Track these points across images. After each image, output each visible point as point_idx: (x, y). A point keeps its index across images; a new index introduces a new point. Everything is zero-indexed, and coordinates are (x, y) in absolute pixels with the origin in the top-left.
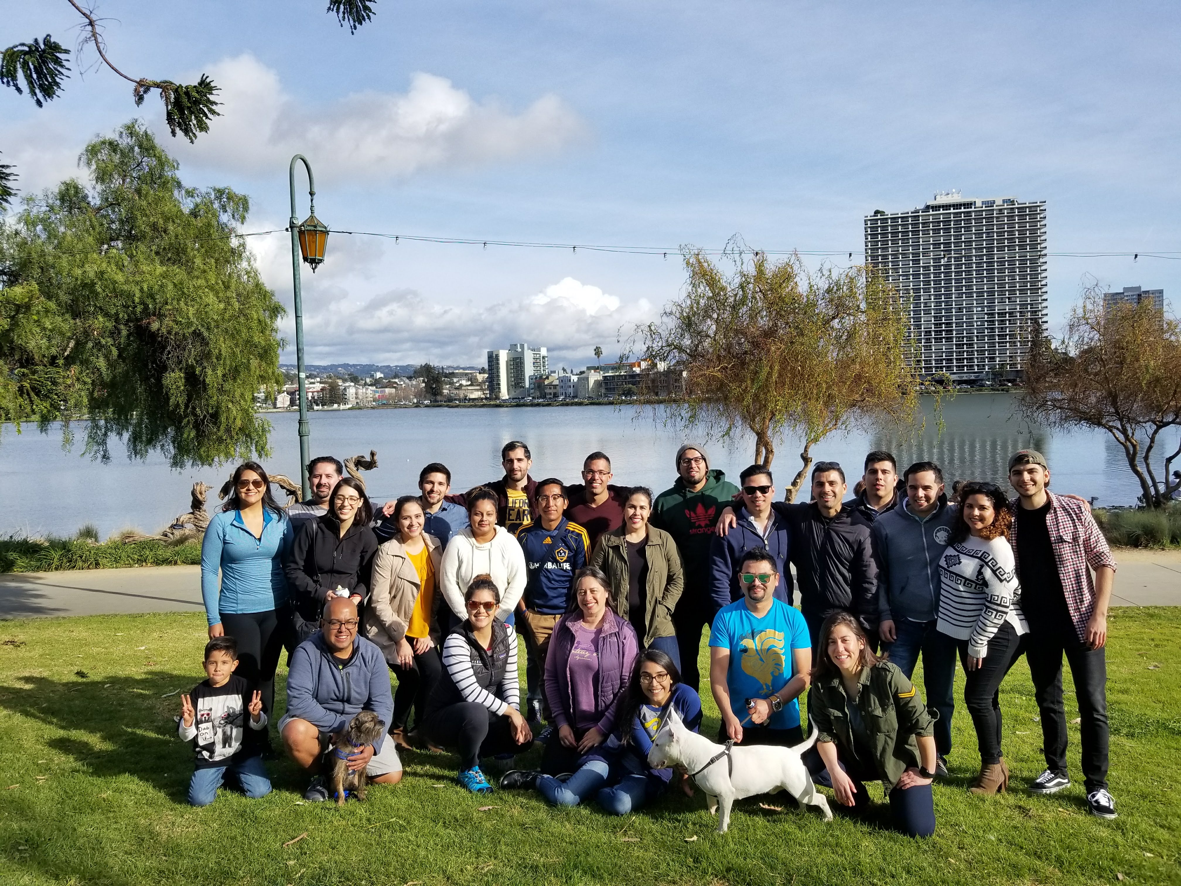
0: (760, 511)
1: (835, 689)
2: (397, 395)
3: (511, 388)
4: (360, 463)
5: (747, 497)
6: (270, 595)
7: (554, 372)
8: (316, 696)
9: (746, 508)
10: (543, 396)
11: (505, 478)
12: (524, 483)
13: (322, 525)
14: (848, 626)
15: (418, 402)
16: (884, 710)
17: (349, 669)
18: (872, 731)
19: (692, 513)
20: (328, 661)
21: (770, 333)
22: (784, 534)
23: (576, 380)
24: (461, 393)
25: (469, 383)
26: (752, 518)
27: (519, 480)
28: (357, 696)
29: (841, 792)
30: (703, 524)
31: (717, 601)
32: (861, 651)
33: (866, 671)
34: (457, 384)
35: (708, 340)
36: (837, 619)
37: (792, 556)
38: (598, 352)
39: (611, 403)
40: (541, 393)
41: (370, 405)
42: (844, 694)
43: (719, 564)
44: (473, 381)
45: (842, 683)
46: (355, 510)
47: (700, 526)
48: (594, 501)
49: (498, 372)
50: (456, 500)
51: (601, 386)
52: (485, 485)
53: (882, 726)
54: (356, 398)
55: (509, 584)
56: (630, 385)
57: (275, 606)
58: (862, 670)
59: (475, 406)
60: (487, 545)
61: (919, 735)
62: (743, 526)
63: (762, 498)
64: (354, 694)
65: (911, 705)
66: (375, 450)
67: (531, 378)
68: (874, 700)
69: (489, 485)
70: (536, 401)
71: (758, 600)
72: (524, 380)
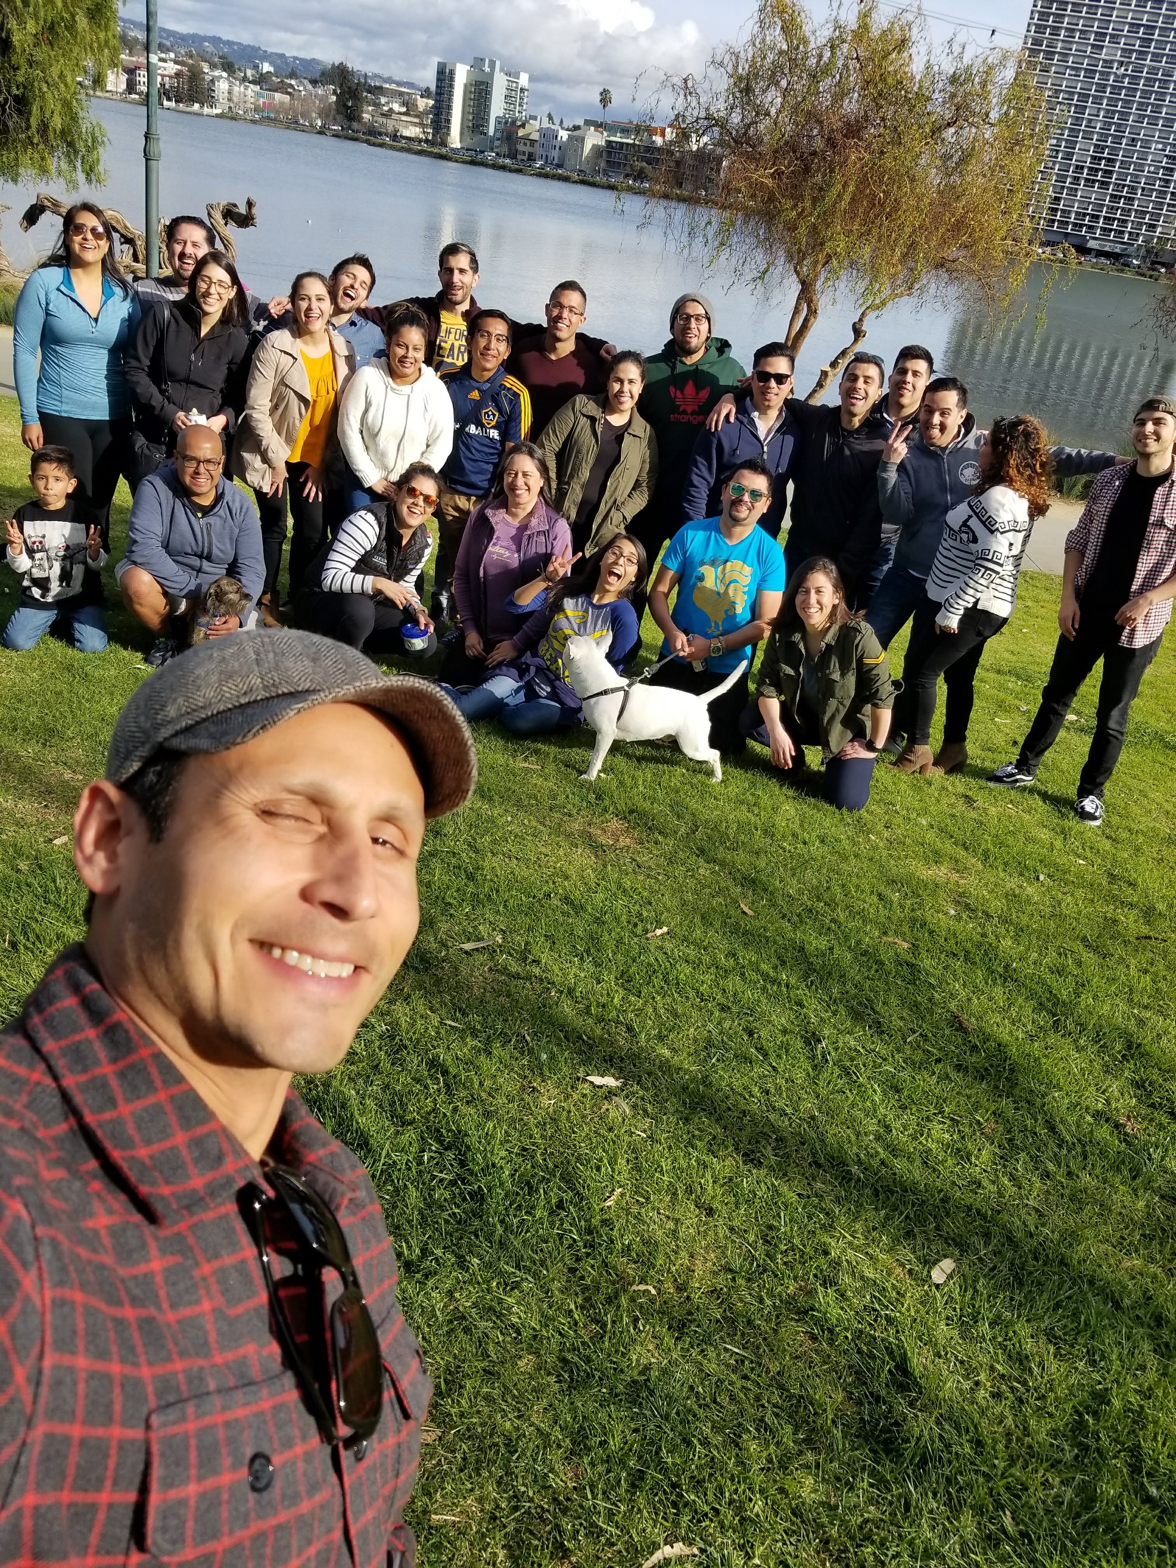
0: (769, 407)
1: (794, 645)
2: (292, 107)
3: (466, 130)
4: (229, 214)
5: (757, 385)
6: (103, 400)
7: (535, 118)
8: (166, 546)
9: (751, 399)
10: (513, 155)
11: (441, 294)
12: (465, 306)
13: (177, 313)
14: (827, 574)
15: (323, 126)
16: (843, 675)
17: (211, 520)
18: (824, 695)
19: (678, 393)
20: (184, 505)
21: (853, 129)
22: (790, 440)
23: (564, 139)
24: (390, 125)
25: (404, 109)
26: (756, 414)
27: (459, 303)
28: (220, 554)
29: (778, 753)
30: (689, 410)
31: (688, 513)
32: (835, 607)
33: (835, 629)
34: (386, 108)
35: (768, 121)
36: (816, 564)
37: (793, 472)
38: (605, 98)
39: (612, 187)
40: (510, 150)
41: (249, 117)
42: (803, 651)
43: (701, 466)
44: (410, 107)
45: (804, 638)
46: (224, 303)
47: (685, 412)
48: (554, 349)
49: (450, 100)
50: (370, 316)
51: (601, 156)
52: (411, 301)
53: (837, 691)
54: (230, 100)
55: (428, 446)
56: (644, 164)
57: (110, 415)
58: (830, 627)
59: (409, 150)
60: (406, 389)
61: (876, 706)
62: (742, 422)
63: (776, 390)
64: (215, 551)
65: (874, 672)
66: (254, 198)
67: (498, 120)
68: (834, 663)
69: (416, 301)
70: (501, 161)
71: (736, 521)
72: (487, 121)
